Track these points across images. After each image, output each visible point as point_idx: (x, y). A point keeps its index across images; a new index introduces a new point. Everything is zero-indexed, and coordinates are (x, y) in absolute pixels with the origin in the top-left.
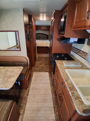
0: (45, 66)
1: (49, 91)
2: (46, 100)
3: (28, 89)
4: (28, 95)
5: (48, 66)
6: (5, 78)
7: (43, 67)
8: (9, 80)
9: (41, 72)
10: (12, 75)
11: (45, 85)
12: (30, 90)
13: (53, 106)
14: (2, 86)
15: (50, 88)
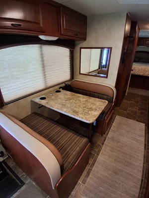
0: (140, 112)
1: (139, 153)
2: (130, 164)
3: (104, 136)
4: (103, 144)
5: (147, 113)
6: (85, 108)
7: (136, 112)
8: (90, 112)
9: (130, 119)
10: (94, 107)
11: (135, 142)
12: (107, 139)
13: (140, 178)
14: (83, 116)
15: (143, 150)
